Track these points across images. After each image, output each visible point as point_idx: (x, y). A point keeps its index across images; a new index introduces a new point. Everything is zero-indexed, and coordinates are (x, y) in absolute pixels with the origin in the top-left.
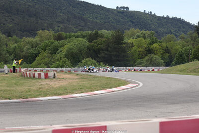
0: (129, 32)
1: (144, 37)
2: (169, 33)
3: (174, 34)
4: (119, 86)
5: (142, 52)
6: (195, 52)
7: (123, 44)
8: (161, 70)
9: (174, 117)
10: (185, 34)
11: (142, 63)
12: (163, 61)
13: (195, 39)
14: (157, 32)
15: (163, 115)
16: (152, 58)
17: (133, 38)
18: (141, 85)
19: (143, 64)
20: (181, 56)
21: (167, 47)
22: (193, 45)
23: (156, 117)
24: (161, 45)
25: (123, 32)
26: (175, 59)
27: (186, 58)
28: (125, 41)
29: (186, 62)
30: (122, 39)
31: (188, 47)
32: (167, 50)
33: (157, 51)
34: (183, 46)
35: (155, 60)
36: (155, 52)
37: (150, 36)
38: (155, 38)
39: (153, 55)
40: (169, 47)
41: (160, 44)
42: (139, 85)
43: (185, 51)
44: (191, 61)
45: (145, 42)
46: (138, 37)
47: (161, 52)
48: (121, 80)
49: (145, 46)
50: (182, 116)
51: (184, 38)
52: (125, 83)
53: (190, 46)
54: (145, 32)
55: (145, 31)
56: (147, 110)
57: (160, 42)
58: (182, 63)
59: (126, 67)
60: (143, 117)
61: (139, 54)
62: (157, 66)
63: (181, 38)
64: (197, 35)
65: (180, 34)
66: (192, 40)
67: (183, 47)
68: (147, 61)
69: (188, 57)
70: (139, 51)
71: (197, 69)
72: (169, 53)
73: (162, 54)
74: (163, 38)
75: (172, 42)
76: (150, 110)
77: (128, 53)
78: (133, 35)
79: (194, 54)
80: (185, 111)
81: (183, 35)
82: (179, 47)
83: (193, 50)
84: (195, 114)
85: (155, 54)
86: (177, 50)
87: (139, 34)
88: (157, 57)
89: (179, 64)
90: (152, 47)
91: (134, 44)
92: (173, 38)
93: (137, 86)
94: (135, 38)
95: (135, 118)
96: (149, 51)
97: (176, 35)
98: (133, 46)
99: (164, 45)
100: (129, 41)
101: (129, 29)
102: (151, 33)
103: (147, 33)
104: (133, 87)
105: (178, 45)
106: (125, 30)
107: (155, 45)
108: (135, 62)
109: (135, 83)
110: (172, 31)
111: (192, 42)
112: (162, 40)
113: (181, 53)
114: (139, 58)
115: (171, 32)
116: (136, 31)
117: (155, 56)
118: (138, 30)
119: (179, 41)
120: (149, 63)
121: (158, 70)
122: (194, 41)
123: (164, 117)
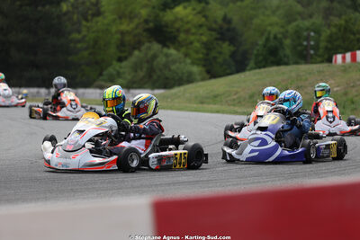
5: (127, 38)
6: (330, 39)
21: (226, 20)
22: (327, 16)
24: (203, 13)
31: (307, 23)
32: (226, 32)
33: (187, 31)
34: (290, 17)
36: (182, 36)
40: (235, 19)
41: (199, 7)
47: (204, 39)
49: (144, 12)
53: (318, 20)
67: (289, 22)
69: (306, 58)
70: (122, 33)
72: (232, 41)
73: (208, 47)
77: (75, 36)
79: (326, 48)
82: (274, 19)
83: (326, 33)
85: (178, 46)
90: (168, 16)
96: (161, 34)
98: (98, 13)
99: (217, 11)
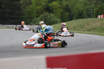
5: (39, 11)
6: (97, 11)
21: (67, 6)
24: (60, 4)
31: (90, 7)
32: (67, 9)
33: (56, 9)
36: (55, 10)
40: (70, 6)
43: (87, 10)
47: (61, 11)
49: (44, 4)
53: (93, 6)
61: (37, 12)
67: (85, 6)
72: (69, 12)
73: (62, 13)
79: (96, 14)
82: (81, 5)
83: (96, 9)
86: (77, 9)
90: (51, 5)
98: (31, 4)
99: (65, 3)
107: (54, 3)
111: (95, 1)
113: (80, 12)
114: (36, 17)
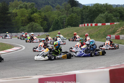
0: (13, 4)
1: (26, 8)
2: (46, 4)
3: (51, 5)
4: (5, 49)
5: (24, 21)
6: (68, 20)
7: (8, 13)
8: (40, 35)
9: (51, 74)
10: (60, 5)
11: (25, 29)
12: (42, 28)
13: (68, 9)
14: (36, 4)
15: (42, 73)
16: (33, 25)
17: (17, 9)
18: (24, 48)
19: (25, 31)
20: (57, 23)
21: (45, 16)
22: (67, 15)
23: (36, 74)
24: (40, 15)
25: (8, 4)
26: (52, 26)
27: (61, 25)
28: (10, 11)
29: (61, 29)
30: (8, 10)
31: (63, 16)
32: (45, 19)
33: (37, 19)
34: (59, 15)
35: (36, 27)
36: (36, 20)
37: (31, 7)
38: (35, 8)
39: (33, 23)
40: (47, 16)
41: (39, 13)
42: (22, 48)
43: (61, 19)
44: (66, 28)
45: (27, 12)
46: (21, 7)
47: (41, 20)
48: (6, 44)
49: (27, 15)
50: (57, 73)
51: (59, 8)
52: (11, 47)
53: (65, 15)
54: (27, 4)
55: (27, 2)
56: (29, 69)
57: (39, 12)
58: (58, 29)
59: (11, 33)
60: (25, 75)
61: (22, 22)
62: (37, 32)
63: (56, 9)
64: (70, 6)
65: (56, 5)
66: (66, 9)
67: (59, 16)
68: (29, 28)
69: (63, 24)
70: (22, 20)
71: (70, 34)
72: (47, 21)
73: (41, 22)
74: (42, 9)
75: (49, 12)
76: (31, 69)
77: (13, 21)
78: (17, 6)
79: (67, 22)
80: (60, 69)
81: (58, 6)
82: (55, 15)
83: (67, 18)
84: (69, 71)
85: (35, 22)
86: (53, 18)
87: (22, 5)
88: (37, 25)
89: (56, 30)
90: (33, 16)
91: (18, 14)
92: (50, 8)
93: (20, 49)
94: (18, 8)
95: (18, 76)
96: (31, 20)
97: (53, 6)
98: (17, 16)
99: (43, 14)
100: (14, 11)
101: (13, 1)
102: (32, 4)
103: (29, 4)
104: (17, 50)
105: (54, 15)
106: (10, 1)
107: (35, 14)
108: (18, 29)
109: (19, 46)
110: (50, 2)
111: (66, 12)
112: (41, 10)
113: (57, 21)
114: (22, 26)
115: (48, 4)
116: (19, 3)
117: (36, 24)
118: (21, 1)
119: (56, 11)
120: (30, 29)
121: (38, 35)
122: (68, 11)
123: (42, 74)
